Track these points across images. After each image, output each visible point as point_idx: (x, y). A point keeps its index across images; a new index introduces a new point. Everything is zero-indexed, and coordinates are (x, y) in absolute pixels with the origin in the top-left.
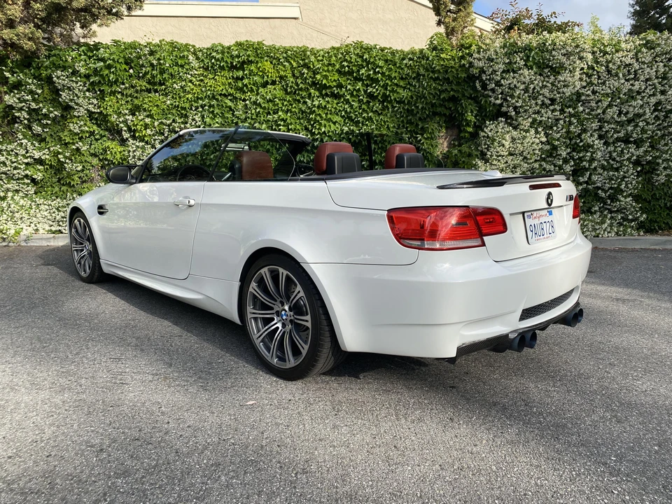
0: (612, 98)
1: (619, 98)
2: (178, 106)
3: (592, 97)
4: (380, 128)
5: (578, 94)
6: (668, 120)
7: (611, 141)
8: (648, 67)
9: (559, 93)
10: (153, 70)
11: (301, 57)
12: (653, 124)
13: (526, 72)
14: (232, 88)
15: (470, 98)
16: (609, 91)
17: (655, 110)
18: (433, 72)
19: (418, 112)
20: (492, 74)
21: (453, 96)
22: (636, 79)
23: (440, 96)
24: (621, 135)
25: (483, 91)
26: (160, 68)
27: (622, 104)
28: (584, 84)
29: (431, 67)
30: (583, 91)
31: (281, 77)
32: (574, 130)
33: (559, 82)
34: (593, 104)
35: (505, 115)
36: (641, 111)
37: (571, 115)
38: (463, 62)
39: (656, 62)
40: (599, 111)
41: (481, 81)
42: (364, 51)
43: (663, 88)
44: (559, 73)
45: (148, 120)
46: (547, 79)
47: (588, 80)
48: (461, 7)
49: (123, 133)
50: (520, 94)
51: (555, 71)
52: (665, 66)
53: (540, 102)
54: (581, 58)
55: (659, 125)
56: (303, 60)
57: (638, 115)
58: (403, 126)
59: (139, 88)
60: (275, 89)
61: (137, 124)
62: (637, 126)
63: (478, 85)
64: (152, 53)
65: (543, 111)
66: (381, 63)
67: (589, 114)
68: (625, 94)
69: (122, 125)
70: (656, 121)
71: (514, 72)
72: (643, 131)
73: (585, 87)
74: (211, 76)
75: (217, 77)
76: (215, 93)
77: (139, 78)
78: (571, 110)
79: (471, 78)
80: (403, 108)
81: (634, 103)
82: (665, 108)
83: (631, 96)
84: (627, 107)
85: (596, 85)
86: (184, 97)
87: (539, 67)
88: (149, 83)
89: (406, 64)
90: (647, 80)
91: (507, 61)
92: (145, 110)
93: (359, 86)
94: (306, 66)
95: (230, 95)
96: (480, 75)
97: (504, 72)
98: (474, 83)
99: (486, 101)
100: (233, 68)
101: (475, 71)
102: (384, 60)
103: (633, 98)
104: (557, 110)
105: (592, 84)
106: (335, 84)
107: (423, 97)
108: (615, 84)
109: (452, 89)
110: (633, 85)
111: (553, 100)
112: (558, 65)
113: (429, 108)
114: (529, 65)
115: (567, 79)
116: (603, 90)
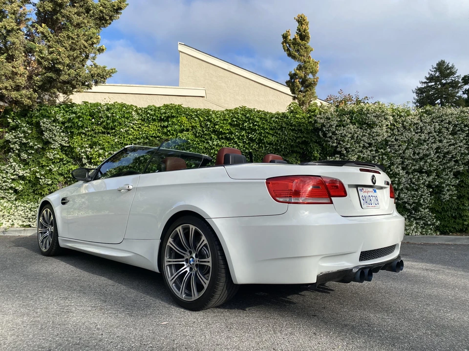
0: (408, 144)
1: (413, 144)
2: (123, 143)
3: (395, 143)
4: (257, 160)
5: (386, 141)
6: (446, 159)
7: (411, 171)
8: (429, 125)
9: (374, 140)
10: (107, 120)
11: (206, 115)
12: (437, 161)
13: (351, 126)
14: (160, 133)
15: (316, 142)
16: (406, 139)
17: (437, 152)
18: (291, 126)
19: (282, 150)
20: (329, 127)
21: (305, 140)
22: (422, 132)
23: (296, 140)
24: (417, 167)
25: (324, 138)
26: (113, 119)
27: (415, 148)
28: (390, 134)
29: (290, 123)
30: (389, 139)
31: (193, 127)
32: (386, 163)
33: (373, 133)
34: (397, 147)
35: (340, 153)
36: (428, 152)
37: (383, 154)
38: (310, 120)
39: (434, 122)
40: (401, 152)
41: (323, 131)
42: (246, 112)
43: (440, 139)
44: (373, 128)
45: (101, 151)
46: (365, 131)
47: (392, 132)
48: (308, 89)
49: (83, 160)
50: (348, 140)
51: (370, 126)
52: (439, 125)
53: (362, 145)
54: (386, 119)
55: (440, 162)
56: (207, 117)
57: (427, 155)
59: (97, 131)
60: (188, 134)
61: (93, 154)
62: (426, 162)
63: (320, 134)
64: (108, 109)
65: (364, 151)
66: (258, 119)
67: (394, 153)
68: (416, 142)
69: (83, 155)
70: (439, 159)
71: (344, 126)
72: (431, 165)
73: (390, 137)
74: (146, 125)
75: (150, 125)
76: (148, 136)
77: (98, 125)
78: (382, 150)
79: (316, 130)
80: (272, 148)
81: (423, 147)
82: (443, 151)
83: (420, 142)
84: (418, 150)
85: (397, 136)
86: (127, 137)
87: (360, 124)
88: (104, 128)
89: (274, 120)
90: (429, 133)
91: (339, 120)
92: (100, 145)
93: (243, 133)
94: (209, 120)
95: (158, 137)
96: (322, 128)
97: (337, 126)
98: (318, 132)
99: (326, 144)
100: (161, 120)
101: (319, 125)
102: (260, 118)
103: (422, 144)
104: (374, 151)
105: (395, 135)
106: (228, 132)
107: (286, 141)
108: (409, 135)
109: (303, 136)
110: (420, 136)
111: (370, 144)
112: (371, 123)
113: (289, 148)
114: (352, 123)
115: (378, 131)
116: (402, 138)
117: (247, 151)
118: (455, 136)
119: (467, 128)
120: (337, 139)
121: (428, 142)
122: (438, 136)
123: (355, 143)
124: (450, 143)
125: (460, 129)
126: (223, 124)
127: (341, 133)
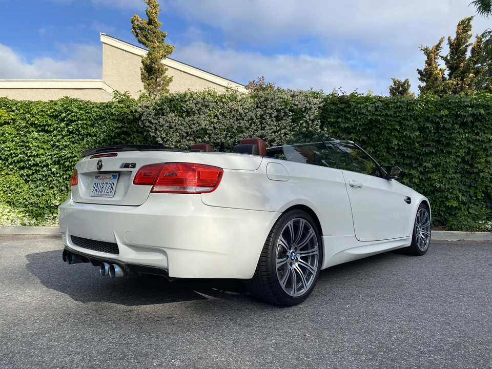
0: (227, 132)
1: (233, 132)
3: (213, 131)
5: (206, 130)
8: (250, 111)
11: (27, 107)
13: (171, 114)
15: (137, 132)
16: (223, 127)
18: (113, 115)
21: (126, 131)
22: (243, 119)
23: (115, 131)
25: (145, 128)
27: (235, 136)
29: (111, 113)
30: (207, 127)
31: (14, 120)
33: (189, 121)
34: (214, 136)
40: (218, 141)
41: (141, 121)
44: (190, 115)
46: (185, 119)
47: (211, 120)
53: (178, 134)
54: (207, 106)
60: (8, 127)
63: (140, 123)
65: (182, 141)
66: (75, 110)
67: (213, 142)
68: (236, 130)
71: (163, 114)
73: (208, 124)
78: (200, 140)
81: (241, 135)
83: (240, 130)
84: (239, 138)
85: (215, 123)
87: (179, 112)
90: (250, 119)
91: (159, 108)
93: (63, 125)
94: (29, 112)
96: (140, 117)
97: (156, 115)
101: (137, 115)
102: (78, 108)
103: (242, 132)
104: (191, 140)
105: (212, 123)
106: (45, 123)
107: (105, 132)
108: (228, 122)
109: (122, 127)
110: (240, 123)
111: (187, 133)
112: (189, 110)
113: (109, 139)
114: (173, 111)
115: (195, 119)
116: (220, 126)
117: (65, 143)
118: (280, 122)
119: (291, 113)
120: (156, 129)
121: (250, 130)
122: (261, 123)
123: (173, 133)
124: (272, 130)
125: (286, 114)
126: (40, 116)
127: (159, 122)
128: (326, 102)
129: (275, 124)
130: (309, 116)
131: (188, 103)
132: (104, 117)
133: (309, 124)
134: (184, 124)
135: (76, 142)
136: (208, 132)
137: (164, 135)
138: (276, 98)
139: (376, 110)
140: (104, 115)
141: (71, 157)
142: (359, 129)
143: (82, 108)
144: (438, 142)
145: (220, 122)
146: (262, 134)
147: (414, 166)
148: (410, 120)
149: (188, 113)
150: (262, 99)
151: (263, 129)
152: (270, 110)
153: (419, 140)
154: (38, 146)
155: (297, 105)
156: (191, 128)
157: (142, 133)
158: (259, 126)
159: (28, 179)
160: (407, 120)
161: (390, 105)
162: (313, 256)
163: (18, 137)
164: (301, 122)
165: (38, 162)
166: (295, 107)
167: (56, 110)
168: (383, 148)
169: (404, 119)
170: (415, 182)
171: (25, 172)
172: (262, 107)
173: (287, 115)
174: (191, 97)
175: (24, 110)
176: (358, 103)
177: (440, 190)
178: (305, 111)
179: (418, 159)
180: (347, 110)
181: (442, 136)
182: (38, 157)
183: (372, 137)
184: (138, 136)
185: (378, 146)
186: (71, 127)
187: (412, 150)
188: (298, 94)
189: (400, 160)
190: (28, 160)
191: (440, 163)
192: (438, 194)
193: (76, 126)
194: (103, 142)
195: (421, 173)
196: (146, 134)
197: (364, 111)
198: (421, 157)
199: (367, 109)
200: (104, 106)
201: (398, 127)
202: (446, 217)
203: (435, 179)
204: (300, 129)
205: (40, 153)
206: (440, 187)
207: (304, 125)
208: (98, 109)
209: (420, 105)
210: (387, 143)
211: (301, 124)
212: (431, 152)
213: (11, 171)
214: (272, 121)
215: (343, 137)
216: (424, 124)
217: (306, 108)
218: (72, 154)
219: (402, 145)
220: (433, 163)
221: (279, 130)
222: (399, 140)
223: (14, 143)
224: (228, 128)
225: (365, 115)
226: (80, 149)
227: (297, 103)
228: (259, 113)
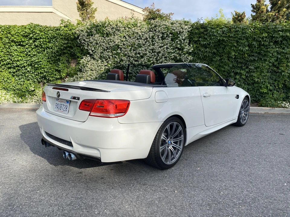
1: (134, 47)
3: (123, 46)
6: (159, 56)
8: (145, 34)
11: (8, 29)
13: (96, 36)
15: (77, 46)
16: (129, 44)
20: (82, 36)
22: (140, 39)
23: (63, 46)
24: (139, 62)
25: (81, 44)
28: (119, 41)
29: (60, 34)
30: (119, 44)
32: (117, 60)
33: (108, 40)
34: (124, 49)
35: (89, 53)
36: (145, 53)
37: (116, 54)
38: (73, 32)
40: (126, 52)
41: (79, 39)
46: (104, 39)
47: (121, 39)
53: (102, 48)
54: (118, 30)
55: (156, 58)
58: (51, 58)
62: (145, 59)
63: (78, 41)
65: (104, 52)
66: (38, 32)
67: (123, 53)
68: (137, 46)
70: (154, 56)
71: (92, 35)
78: (115, 52)
79: (76, 38)
80: (50, 50)
81: (140, 49)
82: (156, 51)
83: (139, 46)
84: (138, 51)
85: (124, 41)
87: (102, 34)
89: (49, 32)
91: (89, 31)
93: (31, 41)
96: (78, 37)
97: (87, 36)
101: (76, 36)
102: (40, 31)
103: (141, 47)
104: (110, 52)
105: (122, 41)
106: (20, 41)
107: (57, 46)
108: (132, 41)
109: (67, 43)
110: (139, 41)
111: (107, 47)
112: (108, 33)
113: (60, 51)
114: (98, 33)
115: (112, 39)
116: (127, 43)
117: (34, 53)
118: (164, 41)
119: (171, 35)
120: (88, 45)
121: (145, 45)
122: (152, 41)
123: (98, 47)
124: (159, 46)
125: (167, 36)
126: (17, 35)
127: (90, 40)
128: (193, 27)
129: (161, 42)
130: (182, 37)
131: (107, 28)
132: (56, 37)
133: (182, 42)
134: (105, 42)
135: (40, 53)
136: (120, 47)
137: (93, 49)
138: (162, 25)
139: (223, 33)
140: (56, 35)
141: (38, 62)
142: (212, 45)
143: (42, 31)
144: (259, 53)
145: (127, 41)
146: (153, 48)
147: (243, 68)
148: (244, 39)
149: (108, 35)
150: (153, 26)
151: (153, 45)
152: (158, 33)
153: (248, 52)
154: (18, 55)
155: (175, 30)
156: (110, 45)
157: (79, 46)
158: (151, 43)
159: (14, 75)
160: (242, 39)
161: (232, 30)
162: (180, 141)
163: (5, 49)
164: (177, 41)
165: (19, 65)
166: (173, 31)
167: (26, 32)
168: (226, 57)
169: (240, 39)
170: (243, 78)
171: (11, 70)
172: (153, 31)
173: (169, 36)
174: (109, 24)
175: (6, 32)
176: (212, 29)
177: (258, 83)
178: (179, 34)
179: (246, 64)
180: (205, 33)
181: (262, 50)
182: (18, 62)
183: (220, 50)
184: (77, 49)
185: (223, 56)
186: (37, 43)
187: (243, 58)
188: (175, 22)
189: (235, 64)
190: (12, 63)
191: (259, 67)
192: (256, 85)
193: (39, 42)
194: (57, 52)
195: (247, 72)
196: (82, 48)
197: (215, 34)
198: (248, 63)
199: (217, 33)
200: (55, 30)
201: (235, 44)
202: (259, 98)
203: (255, 76)
204: (176, 45)
205: (19, 59)
206: (257, 81)
207: (179, 42)
208: (52, 31)
209: (251, 30)
210: (228, 54)
211: (177, 42)
212: (254, 60)
213: (3, 69)
214: (159, 40)
215: (202, 50)
216: (252, 42)
217: (180, 32)
218: (39, 60)
219: (237, 55)
220: (255, 66)
221: (164, 46)
222: (236, 53)
223: (3, 53)
224: (132, 45)
225: (216, 36)
226: (43, 57)
227: (175, 28)
228: (151, 35)
